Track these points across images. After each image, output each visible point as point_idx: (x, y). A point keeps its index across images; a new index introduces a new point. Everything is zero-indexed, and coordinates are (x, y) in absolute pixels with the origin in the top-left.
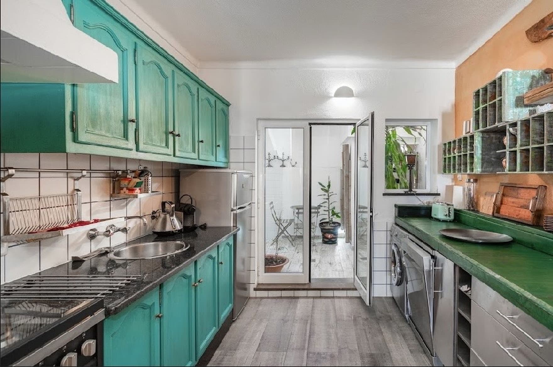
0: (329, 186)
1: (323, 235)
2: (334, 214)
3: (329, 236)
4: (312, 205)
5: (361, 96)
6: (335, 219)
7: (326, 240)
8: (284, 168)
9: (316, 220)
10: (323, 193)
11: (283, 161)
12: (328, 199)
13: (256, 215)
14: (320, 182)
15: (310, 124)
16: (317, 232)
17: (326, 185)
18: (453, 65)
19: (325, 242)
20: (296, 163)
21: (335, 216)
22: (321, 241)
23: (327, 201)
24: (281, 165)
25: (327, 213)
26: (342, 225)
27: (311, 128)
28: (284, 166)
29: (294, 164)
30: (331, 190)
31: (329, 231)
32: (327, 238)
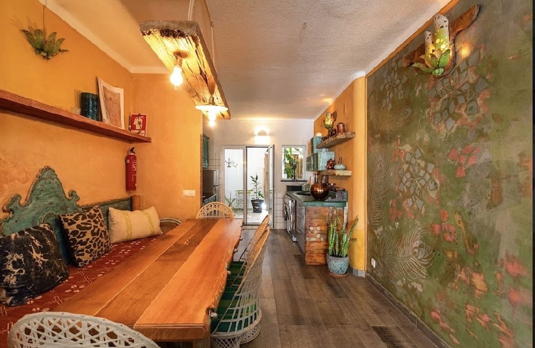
0: (257, 179)
1: (254, 207)
2: (260, 195)
3: (257, 207)
4: (248, 189)
5: (271, 134)
6: (261, 198)
7: (255, 210)
8: (229, 168)
9: (250, 198)
10: (254, 182)
11: (229, 163)
12: (256, 186)
13: (221, 197)
14: (252, 176)
15: (246, 147)
16: (250, 206)
17: (255, 177)
18: (313, 121)
19: (254, 212)
20: (237, 165)
21: (261, 196)
22: (252, 211)
23: (255, 187)
24: (228, 166)
25: (255, 194)
26: (264, 201)
27: (247, 149)
28: (230, 167)
29: (235, 165)
30: (258, 181)
31: (257, 205)
32: (256, 209)
